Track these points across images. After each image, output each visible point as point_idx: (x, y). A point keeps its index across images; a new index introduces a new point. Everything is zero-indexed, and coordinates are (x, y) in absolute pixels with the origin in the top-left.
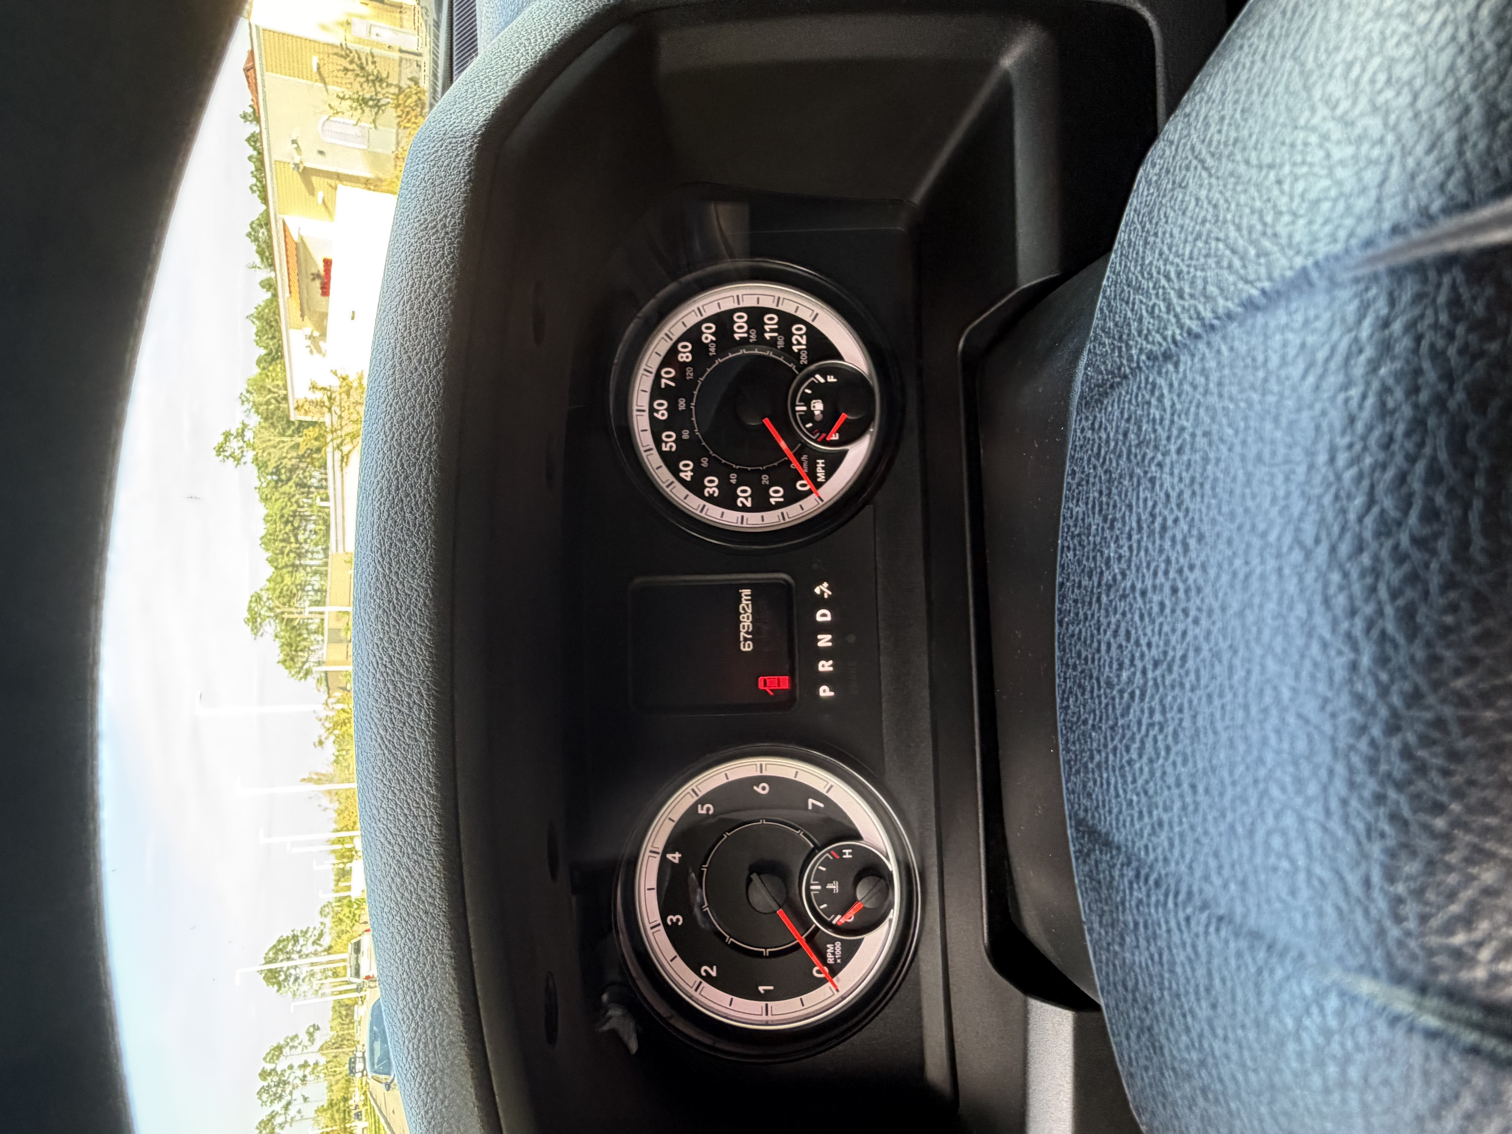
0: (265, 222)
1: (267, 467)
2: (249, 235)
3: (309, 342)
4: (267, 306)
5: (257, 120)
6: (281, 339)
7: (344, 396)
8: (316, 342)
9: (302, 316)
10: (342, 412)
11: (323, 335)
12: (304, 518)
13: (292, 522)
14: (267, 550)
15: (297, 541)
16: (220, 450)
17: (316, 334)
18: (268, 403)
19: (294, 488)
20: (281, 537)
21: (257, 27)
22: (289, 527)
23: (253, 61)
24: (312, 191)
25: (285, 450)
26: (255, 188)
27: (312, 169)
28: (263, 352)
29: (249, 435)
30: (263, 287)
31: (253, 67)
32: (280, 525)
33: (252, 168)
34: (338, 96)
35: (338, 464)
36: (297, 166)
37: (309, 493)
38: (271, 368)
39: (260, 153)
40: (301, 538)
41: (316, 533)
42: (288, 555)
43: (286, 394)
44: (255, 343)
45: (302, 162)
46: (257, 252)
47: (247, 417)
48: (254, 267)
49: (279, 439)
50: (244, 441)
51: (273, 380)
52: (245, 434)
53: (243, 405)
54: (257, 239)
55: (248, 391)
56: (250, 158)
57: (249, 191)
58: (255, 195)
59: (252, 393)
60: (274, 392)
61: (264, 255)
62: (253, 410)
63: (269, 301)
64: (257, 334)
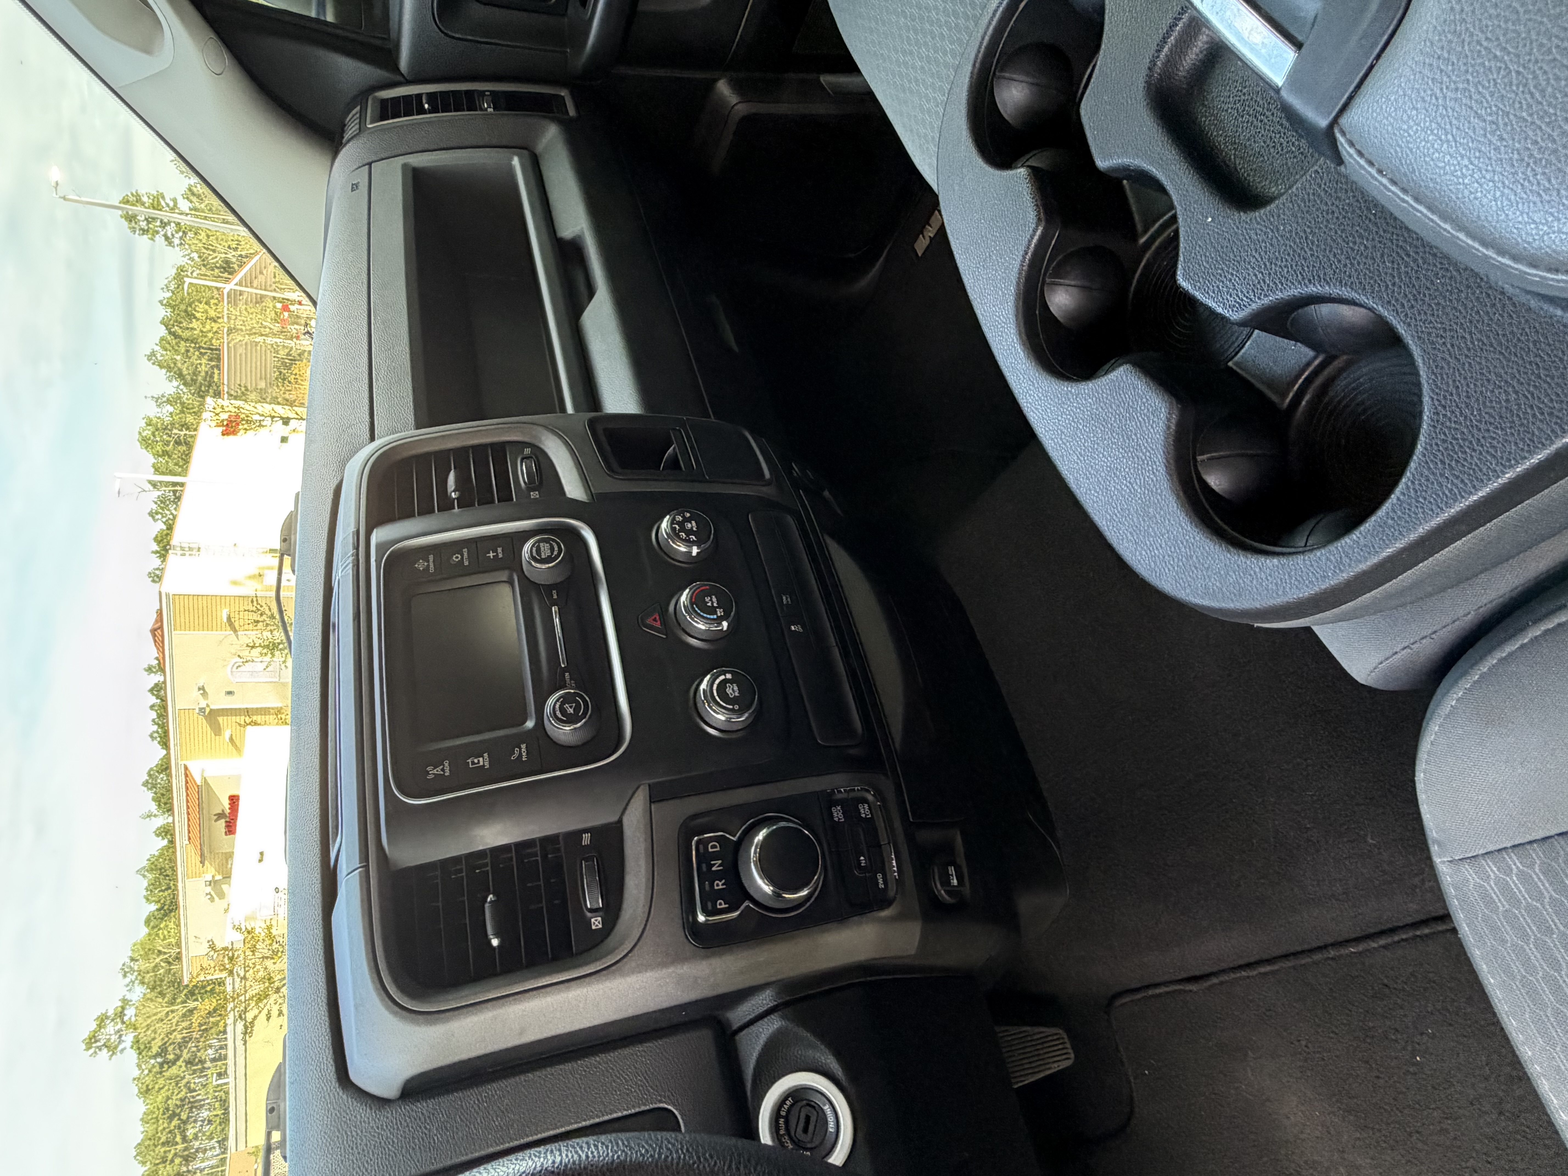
0: (165, 767)
1: (150, 1048)
2: (145, 784)
3: (209, 889)
4: (161, 855)
5: (161, 669)
6: (176, 889)
7: (248, 953)
8: (217, 888)
9: (202, 862)
10: (246, 972)
11: (227, 877)
12: (195, 1105)
13: (179, 1115)
14: (144, 1163)
15: (184, 1139)
16: (91, 1040)
17: (218, 877)
18: (156, 967)
19: (184, 1068)
20: (163, 1139)
21: (167, 595)
22: (175, 1122)
23: (162, 621)
24: (217, 730)
25: (175, 1021)
26: (156, 735)
27: (218, 710)
28: (153, 907)
29: (130, 1012)
30: (158, 835)
31: (161, 627)
32: (163, 1124)
33: (154, 715)
34: (248, 646)
35: (240, 1036)
36: (201, 709)
37: (203, 1070)
38: (162, 925)
39: (163, 700)
40: (190, 1133)
41: (210, 1122)
42: (172, 1161)
43: (179, 953)
44: (145, 900)
45: (208, 705)
46: (154, 799)
47: (130, 990)
48: (149, 816)
49: (168, 1009)
50: (123, 1022)
51: (164, 939)
52: (126, 1012)
53: (125, 976)
54: (154, 786)
55: (132, 959)
56: (152, 707)
57: (150, 739)
58: (156, 742)
59: (137, 960)
60: (165, 953)
61: (161, 801)
62: (138, 981)
63: (165, 849)
64: (147, 890)
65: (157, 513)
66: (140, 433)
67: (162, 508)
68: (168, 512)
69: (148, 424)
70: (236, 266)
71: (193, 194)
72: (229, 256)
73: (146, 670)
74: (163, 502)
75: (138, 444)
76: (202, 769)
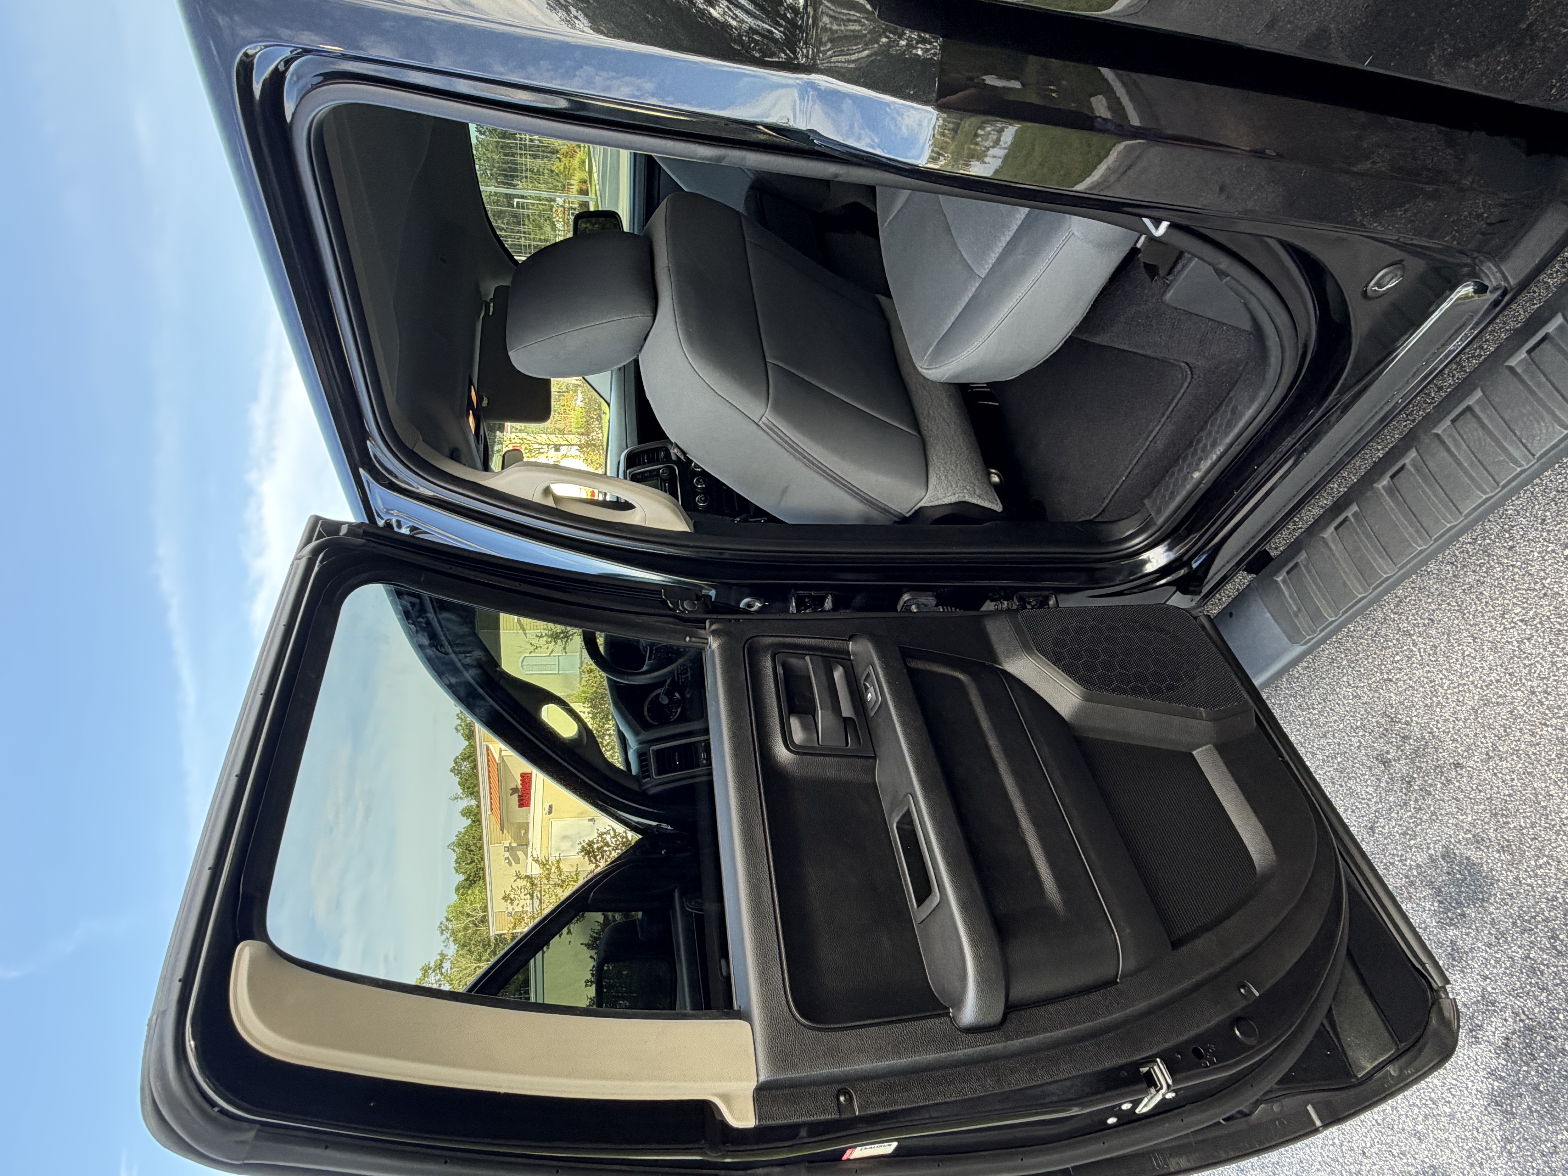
2: (452, 770)
3: (507, 854)
4: (467, 831)
8: (515, 852)
9: (502, 830)
17: (515, 844)
18: (466, 928)
26: (459, 728)
28: (462, 877)
29: (447, 965)
30: (463, 815)
38: (469, 892)
43: (484, 917)
44: (454, 871)
46: (460, 784)
47: (445, 946)
48: (456, 798)
49: (475, 965)
50: (442, 974)
51: (472, 904)
52: (444, 965)
53: (442, 934)
54: (459, 773)
55: (448, 919)
57: (455, 731)
58: (460, 734)
59: (451, 921)
60: (473, 916)
61: (468, 785)
62: (452, 939)
63: (471, 826)
64: (456, 862)
76: (501, 751)
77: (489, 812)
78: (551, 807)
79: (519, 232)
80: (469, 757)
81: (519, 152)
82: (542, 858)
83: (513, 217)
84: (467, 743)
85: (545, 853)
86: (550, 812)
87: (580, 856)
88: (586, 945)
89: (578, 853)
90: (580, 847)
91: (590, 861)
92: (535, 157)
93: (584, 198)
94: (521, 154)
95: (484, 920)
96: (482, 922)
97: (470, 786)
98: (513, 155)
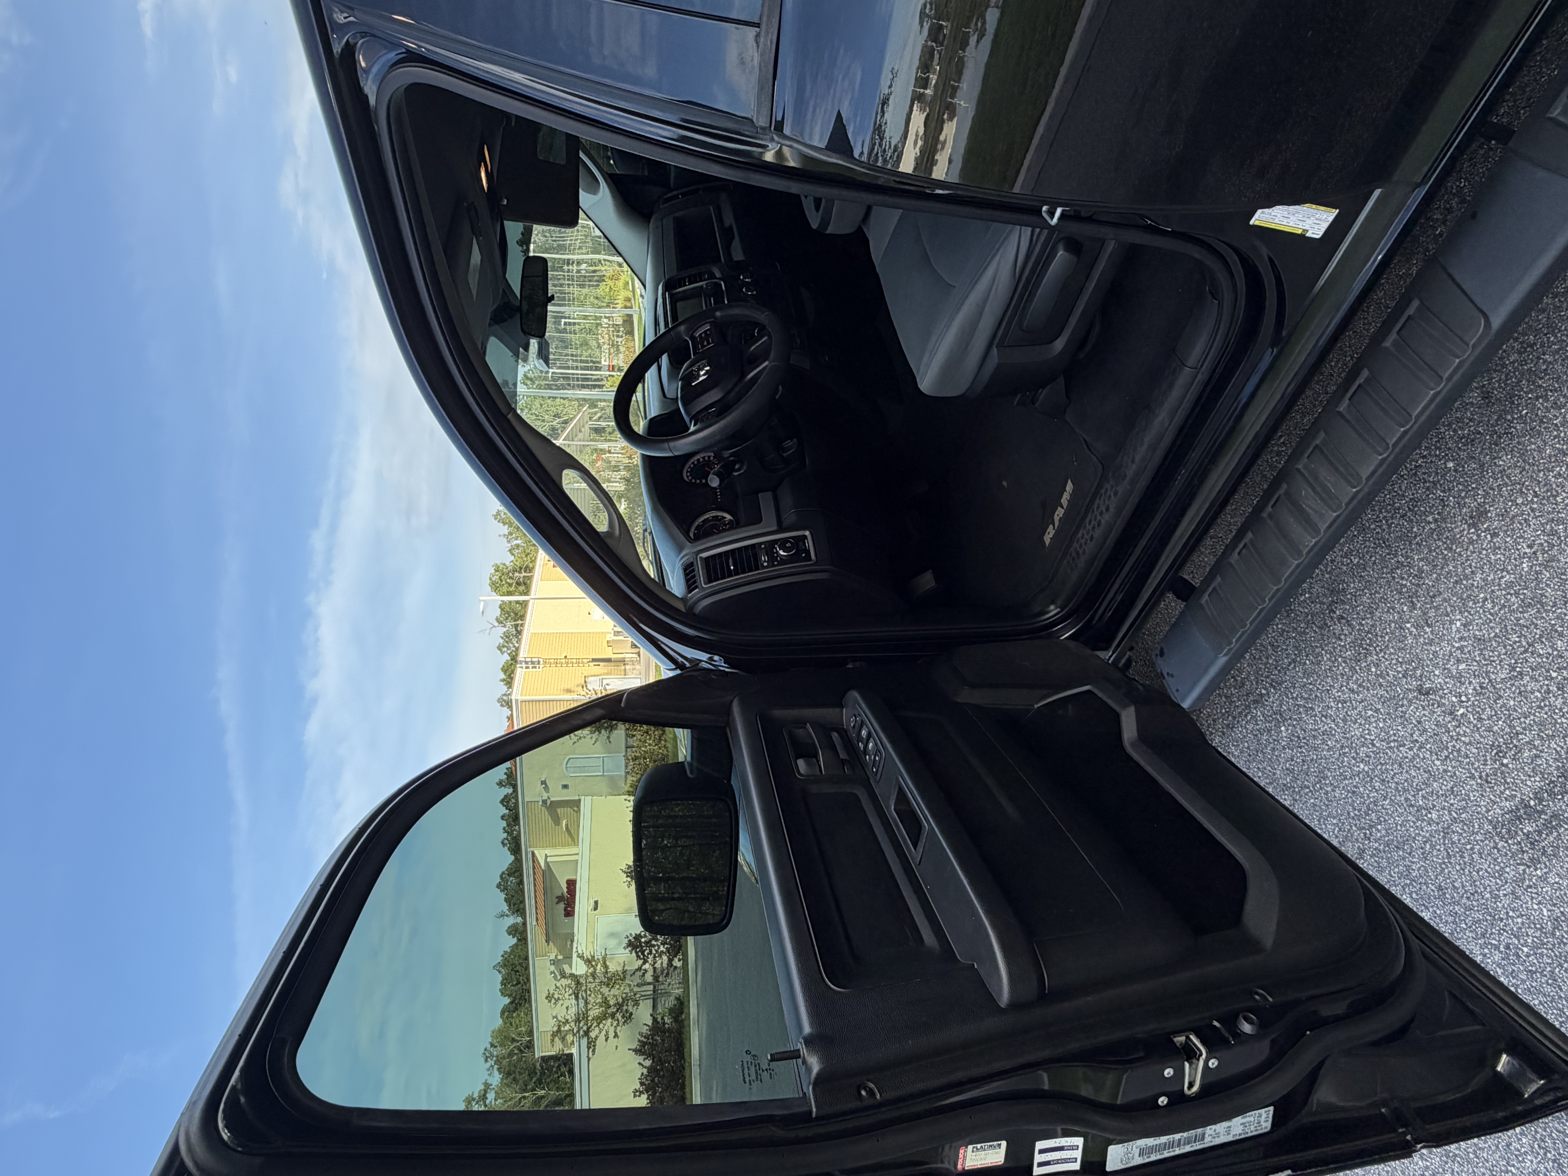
0: (516, 868)
2: (498, 886)
3: (553, 968)
4: (512, 951)
8: (558, 968)
9: (547, 941)
17: (561, 957)
18: (511, 1054)
21: (517, 701)
24: (557, 821)
26: (506, 841)
27: (558, 802)
28: (507, 1000)
29: (491, 1096)
30: (509, 934)
36: (544, 802)
38: (515, 1015)
39: (514, 807)
43: (529, 1042)
44: (500, 994)
45: (549, 798)
46: (506, 900)
47: (490, 1075)
48: (502, 916)
49: (520, 1095)
51: (517, 1028)
52: (488, 1095)
53: (486, 1061)
54: (505, 889)
55: (492, 1045)
56: (503, 817)
58: (506, 848)
59: (496, 1047)
60: (518, 1041)
61: (514, 900)
62: (496, 1067)
63: (516, 945)
64: (502, 984)
65: (504, 646)
66: (490, 579)
67: (507, 642)
68: (511, 645)
69: (496, 571)
70: (559, 431)
71: (528, 378)
72: (554, 423)
73: (498, 784)
74: (507, 636)
75: (489, 588)
76: (546, 856)
77: (534, 923)
78: (596, 903)
79: (567, 355)
80: (515, 872)
81: (567, 282)
82: (587, 955)
83: (561, 341)
84: (513, 857)
85: (590, 948)
86: (596, 909)
87: (627, 950)
88: (634, 1050)
89: (625, 948)
90: (626, 941)
91: (638, 956)
92: (582, 286)
93: (628, 311)
94: (569, 285)
95: (530, 1045)
96: (528, 1047)
97: (516, 904)
98: (561, 285)
